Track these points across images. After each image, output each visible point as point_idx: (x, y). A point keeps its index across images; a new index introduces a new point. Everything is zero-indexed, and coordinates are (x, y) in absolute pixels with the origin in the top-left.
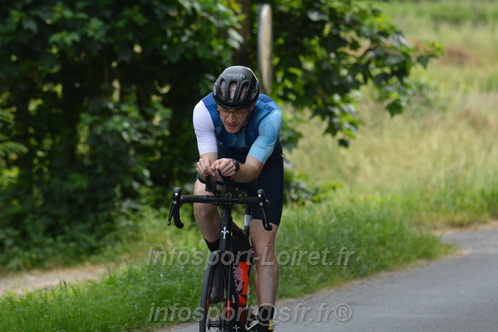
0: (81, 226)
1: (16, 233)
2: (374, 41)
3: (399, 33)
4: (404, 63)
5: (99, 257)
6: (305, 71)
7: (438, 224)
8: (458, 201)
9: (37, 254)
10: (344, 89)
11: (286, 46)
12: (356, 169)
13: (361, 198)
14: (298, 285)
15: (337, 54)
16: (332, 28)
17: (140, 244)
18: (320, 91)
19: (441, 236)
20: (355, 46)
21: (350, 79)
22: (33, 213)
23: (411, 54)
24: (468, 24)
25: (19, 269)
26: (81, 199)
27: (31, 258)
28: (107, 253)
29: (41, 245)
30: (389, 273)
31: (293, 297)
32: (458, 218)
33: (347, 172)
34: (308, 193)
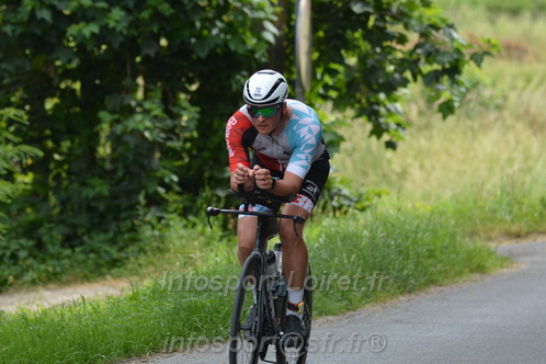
0: (102, 236)
1: (31, 243)
2: (424, 35)
3: (451, 26)
4: (457, 61)
5: (122, 270)
6: (348, 67)
7: (493, 235)
8: (516, 209)
9: (54, 266)
10: (390, 87)
11: (327, 39)
12: (403, 175)
13: (410, 206)
14: (339, 301)
15: (383, 48)
16: (376, 20)
17: (167, 256)
18: (363, 88)
19: (496, 248)
20: (402, 40)
21: (397, 76)
22: (50, 222)
23: (464, 51)
24: (527, 15)
25: (33, 282)
26: (102, 207)
27: (47, 271)
28: (130, 266)
29: (58, 257)
30: (439, 288)
31: (334, 314)
32: (515, 228)
33: (394, 177)
34: (350, 200)
